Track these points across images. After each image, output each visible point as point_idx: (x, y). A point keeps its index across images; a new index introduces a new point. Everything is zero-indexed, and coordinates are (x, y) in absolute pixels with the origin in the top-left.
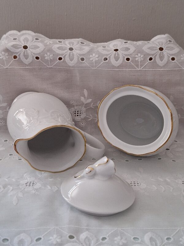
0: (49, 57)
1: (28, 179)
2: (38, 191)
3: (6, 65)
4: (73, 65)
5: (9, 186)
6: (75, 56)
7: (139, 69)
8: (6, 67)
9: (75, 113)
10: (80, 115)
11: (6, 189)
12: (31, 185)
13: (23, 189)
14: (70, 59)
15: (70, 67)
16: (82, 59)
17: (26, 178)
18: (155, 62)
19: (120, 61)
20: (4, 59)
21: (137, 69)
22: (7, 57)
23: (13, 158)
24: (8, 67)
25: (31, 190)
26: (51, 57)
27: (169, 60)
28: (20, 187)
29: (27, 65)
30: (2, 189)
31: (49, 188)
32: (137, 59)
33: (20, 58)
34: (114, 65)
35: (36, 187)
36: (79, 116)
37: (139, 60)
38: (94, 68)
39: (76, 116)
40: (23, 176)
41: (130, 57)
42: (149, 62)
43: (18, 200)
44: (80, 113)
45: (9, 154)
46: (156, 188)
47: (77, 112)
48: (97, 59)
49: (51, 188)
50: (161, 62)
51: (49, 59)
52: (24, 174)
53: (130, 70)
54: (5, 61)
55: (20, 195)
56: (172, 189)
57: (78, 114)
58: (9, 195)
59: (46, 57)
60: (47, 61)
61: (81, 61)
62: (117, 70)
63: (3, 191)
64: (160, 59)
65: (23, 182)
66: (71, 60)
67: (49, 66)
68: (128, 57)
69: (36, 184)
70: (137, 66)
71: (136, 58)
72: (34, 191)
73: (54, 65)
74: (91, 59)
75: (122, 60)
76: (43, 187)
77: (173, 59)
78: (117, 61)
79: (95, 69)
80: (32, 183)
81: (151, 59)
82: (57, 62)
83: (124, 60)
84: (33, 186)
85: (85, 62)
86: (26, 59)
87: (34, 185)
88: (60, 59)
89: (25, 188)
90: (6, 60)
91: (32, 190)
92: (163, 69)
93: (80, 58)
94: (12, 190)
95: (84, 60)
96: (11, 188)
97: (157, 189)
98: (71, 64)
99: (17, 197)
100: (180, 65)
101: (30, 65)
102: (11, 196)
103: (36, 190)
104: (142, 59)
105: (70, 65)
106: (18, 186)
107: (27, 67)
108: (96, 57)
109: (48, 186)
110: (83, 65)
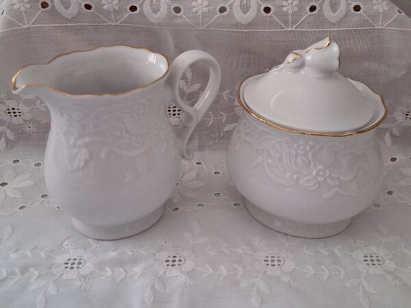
0: (111, 5)
1: (71, 251)
2: (87, 280)
3: (26, 22)
4: (160, 21)
5: (32, 270)
6: (162, 4)
7: (290, 29)
8: (27, 26)
9: (169, 111)
10: (179, 114)
11: (26, 275)
12: (75, 266)
13: (58, 275)
14: (152, 9)
15: (152, 24)
16: (177, 10)
17: (68, 249)
18: (321, 14)
19: (251, 14)
20: (21, 9)
21: (286, 29)
22: (28, 6)
23: (48, 203)
24: (30, 25)
25: (74, 277)
26: (116, 5)
27: (348, 10)
28: (54, 271)
29: (70, 21)
30: (19, 276)
31: (109, 272)
32: (284, 9)
33: (53, 7)
34: (239, 20)
35: (85, 270)
36: (177, 116)
37: (290, 12)
38: (201, 28)
39: (172, 115)
40: (61, 245)
41: (272, 5)
42: (309, 16)
43: (46, 302)
44: (179, 111)
45: (41, 195)
46: (313, 272)
47: (172, 109)
48: (205, 9)
49: (113, 273)
50: (332, 13)
51: (111, 10)
52: (65, 240)
53: (272, 32)
54: (24, 14)
55: (52, 290)
56: (343, 272)
57: (174, 113)
58: (32, 288)
59: (104, 5)
60: (107, 13)
61: (174, 13)
62: (246, 30)
63: (20, 279)
64: (332, 9)
65: (61, 259)
66: (155, 11)
67: (112, 22)
68: (268, 6)
69: (85, 263)
70: (286, 23)
71: (284, 6)
72: (80, 280)
73: (122, 20)
74: (194, 10)
75: (255, 13)
76: (97, 271)
77: (357, 8)
78: (245, 13)
79: (203, 30)
80: (76, 262)
81: (313, 9)
82: (128, 14)
83: (259, 11)
84: (78, 268)
85: (184, 16)
86: (67, 8)
87: (80, 266)
88: (133, 9)
89: (63, 274)
90: (26, 12)
91: (75, 280)
92: (337, 29)
93: (172, 7)
94: (38, 278)
95: (179, 12)
96: (36, 273)
97: (315, 274)
98: (155, 18)
99: (45, 294)
100: (370, 21)
101: (74, 19)
102: (34, 290)
103: (83, 279)
104: (296, 9)
105: (153, 21)
106: (50, 268)
107: (69, 24)
108: (203, 5)
109: (107, 269)
110: (180, 21)
